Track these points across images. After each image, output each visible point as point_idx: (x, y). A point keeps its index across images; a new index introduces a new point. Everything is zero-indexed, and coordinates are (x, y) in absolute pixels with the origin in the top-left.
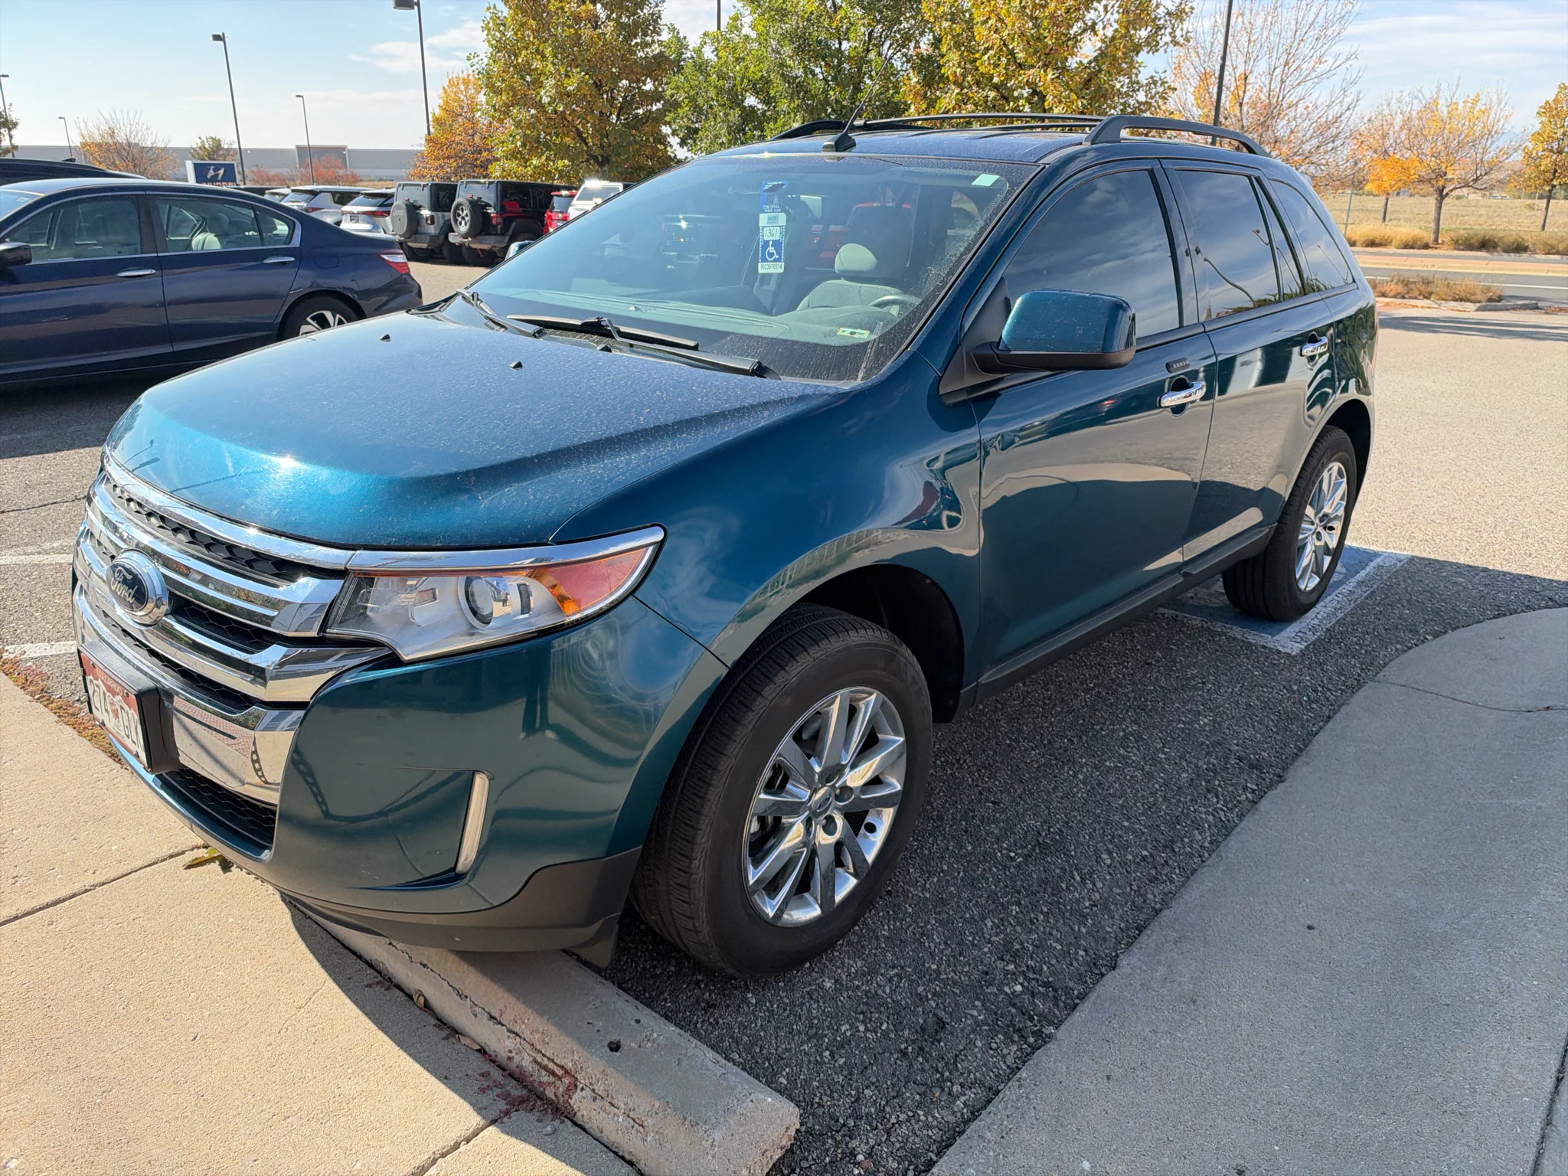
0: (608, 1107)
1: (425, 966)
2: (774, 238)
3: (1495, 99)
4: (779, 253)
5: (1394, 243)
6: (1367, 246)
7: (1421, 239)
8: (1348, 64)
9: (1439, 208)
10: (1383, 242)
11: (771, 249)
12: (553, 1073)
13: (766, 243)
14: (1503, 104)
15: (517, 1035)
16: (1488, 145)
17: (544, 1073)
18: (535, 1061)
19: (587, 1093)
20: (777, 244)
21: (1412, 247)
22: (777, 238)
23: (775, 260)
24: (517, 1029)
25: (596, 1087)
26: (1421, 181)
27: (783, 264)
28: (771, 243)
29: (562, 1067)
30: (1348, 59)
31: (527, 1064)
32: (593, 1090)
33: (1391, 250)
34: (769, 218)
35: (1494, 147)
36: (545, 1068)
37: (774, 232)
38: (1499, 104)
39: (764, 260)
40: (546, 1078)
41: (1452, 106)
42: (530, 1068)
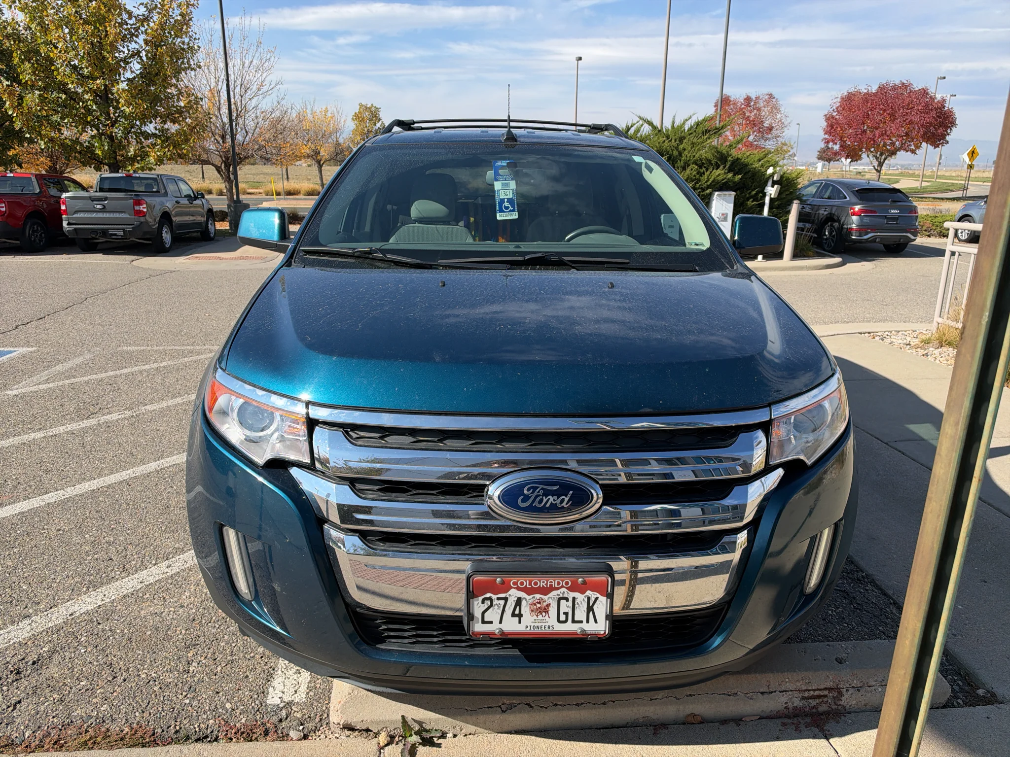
0: (869, 689)
1: (690, 695)
2: (508, 197)
3: (335, 111)
4: (513, 206)
5: (302, 192)
6: (287, 195)
7: (316, 190)
8: (278, 87)
9: (320, 172)
10: (296, 192)
11: (506, 204)
12: (819, 697)
13: (502, 201)
14: (340, 114)
15: (786, 691)
16: (338, 136)
17: (810, 701)
18: (803, 698)
19: (851, 691)
20: (510, 201)
21: (312, 195)
22: (511, 196)
23: (511, 211)
24: (783, 689)
25: (853, 685)
26: (308, 156)
27: (517, 213)
28: (506, 200)
29: (825, 689)
30: (276, 85)
31: (797, 703)
32: (853, 687)
33: (301, 196)
34: (503, 184)
35: (341, 137)
36: (812, 697)
37: (508, 193)
38: (338, 114)
39: (501, 211)
40: (813, 703)
41: (313, 113)
42: (801, 704)
